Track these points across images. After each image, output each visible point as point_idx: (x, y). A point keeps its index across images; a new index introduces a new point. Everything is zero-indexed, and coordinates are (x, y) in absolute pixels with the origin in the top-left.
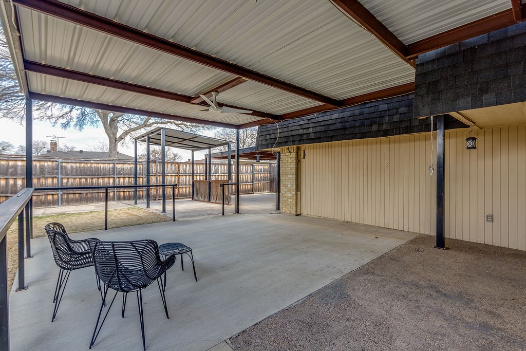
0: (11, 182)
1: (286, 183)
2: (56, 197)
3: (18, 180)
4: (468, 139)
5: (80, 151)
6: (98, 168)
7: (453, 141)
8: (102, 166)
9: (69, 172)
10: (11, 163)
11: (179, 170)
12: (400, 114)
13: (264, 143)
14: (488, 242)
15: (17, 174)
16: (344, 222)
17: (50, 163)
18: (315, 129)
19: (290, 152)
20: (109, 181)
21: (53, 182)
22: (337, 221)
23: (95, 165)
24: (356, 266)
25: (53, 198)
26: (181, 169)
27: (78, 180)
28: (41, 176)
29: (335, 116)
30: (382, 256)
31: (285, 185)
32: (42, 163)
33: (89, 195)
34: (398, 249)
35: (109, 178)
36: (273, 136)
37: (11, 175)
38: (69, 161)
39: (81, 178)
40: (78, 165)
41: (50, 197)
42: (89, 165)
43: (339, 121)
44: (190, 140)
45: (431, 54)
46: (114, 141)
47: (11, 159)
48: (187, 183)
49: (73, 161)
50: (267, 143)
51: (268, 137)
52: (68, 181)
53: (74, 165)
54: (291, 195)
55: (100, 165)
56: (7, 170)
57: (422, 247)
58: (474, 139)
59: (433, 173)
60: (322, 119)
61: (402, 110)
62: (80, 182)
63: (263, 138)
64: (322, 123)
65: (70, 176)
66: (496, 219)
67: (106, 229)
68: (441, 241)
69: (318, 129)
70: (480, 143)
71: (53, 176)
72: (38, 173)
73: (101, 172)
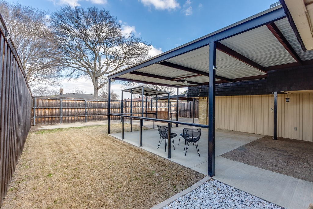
0: (67, 110)
1: (202, 113)
2: (84, 118)
3: (69, 109)
4: (286, 98)
5: (74, 93)
6: (100, 104)
7: (280, 97)
8: (102, 103)
9: (89, 106)
10: (67, 101)
11: (135, 105)
12: (259, 86)
13: (192, 94)
14: (295, 138)
15: (69, 107)
16: (231, 131)
17: (82, 102)
18: (218, 90)
19: (204, 99)
20: (105, 110)
21: (83, 110)
22: (227, 130)
23: (99, 102)
24: (245, 144)
25: (83, 118)
26: (136, 105)
27: (92, 109)
28: (78, 108)
29: (229, 85)
30: (253, 142)
31: (201, 114)
32: (79, 101)
33: (97, 117)
34: (259, 140)
35: (105, 109)
36: (197, 92)
37: (67, 107)
38: (89, 100)
39: (93, 109)
40: (92, 102)
41: (82, 118)
42: (97, 102)
43: (230, 87)
44: (150, 91)
45: (273, 71)
46: (97, 89)
47: (67, 99)
48: (139, 112)
49: (91, 100)
50: (194, 95)
51: (194, 92)
52: (88, 110)
53: (91, 102)
54: (204, 119)
55: (102, 102)
56: (65, 105)
57: (268, 139)
58: (288, 98)
59: (273, 110)
60: (222, 86)
61: (259, 85)
62: (93, 111)
63: (191, 92)
64: (222, 88)
65: (89, 108)
66: (298, 129)
67: (132, 131)
68: (275, 137)
69: (220, 90)
70: (291, 100)
71: (83, 108)
72: (77, 106)
73: (102, 106)
